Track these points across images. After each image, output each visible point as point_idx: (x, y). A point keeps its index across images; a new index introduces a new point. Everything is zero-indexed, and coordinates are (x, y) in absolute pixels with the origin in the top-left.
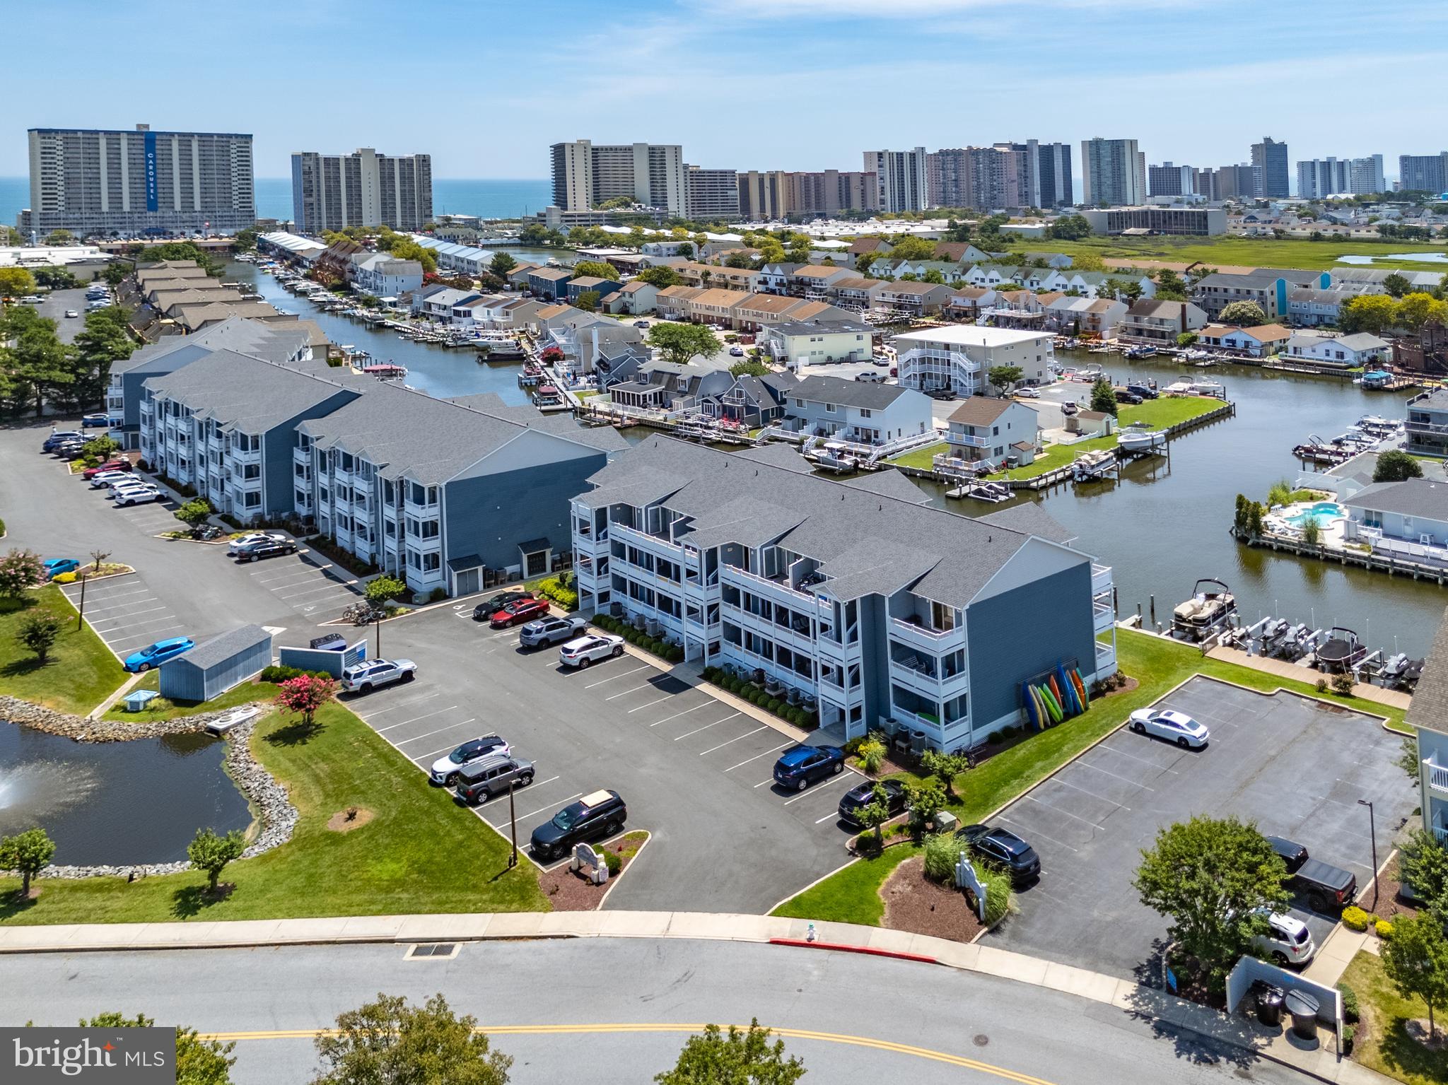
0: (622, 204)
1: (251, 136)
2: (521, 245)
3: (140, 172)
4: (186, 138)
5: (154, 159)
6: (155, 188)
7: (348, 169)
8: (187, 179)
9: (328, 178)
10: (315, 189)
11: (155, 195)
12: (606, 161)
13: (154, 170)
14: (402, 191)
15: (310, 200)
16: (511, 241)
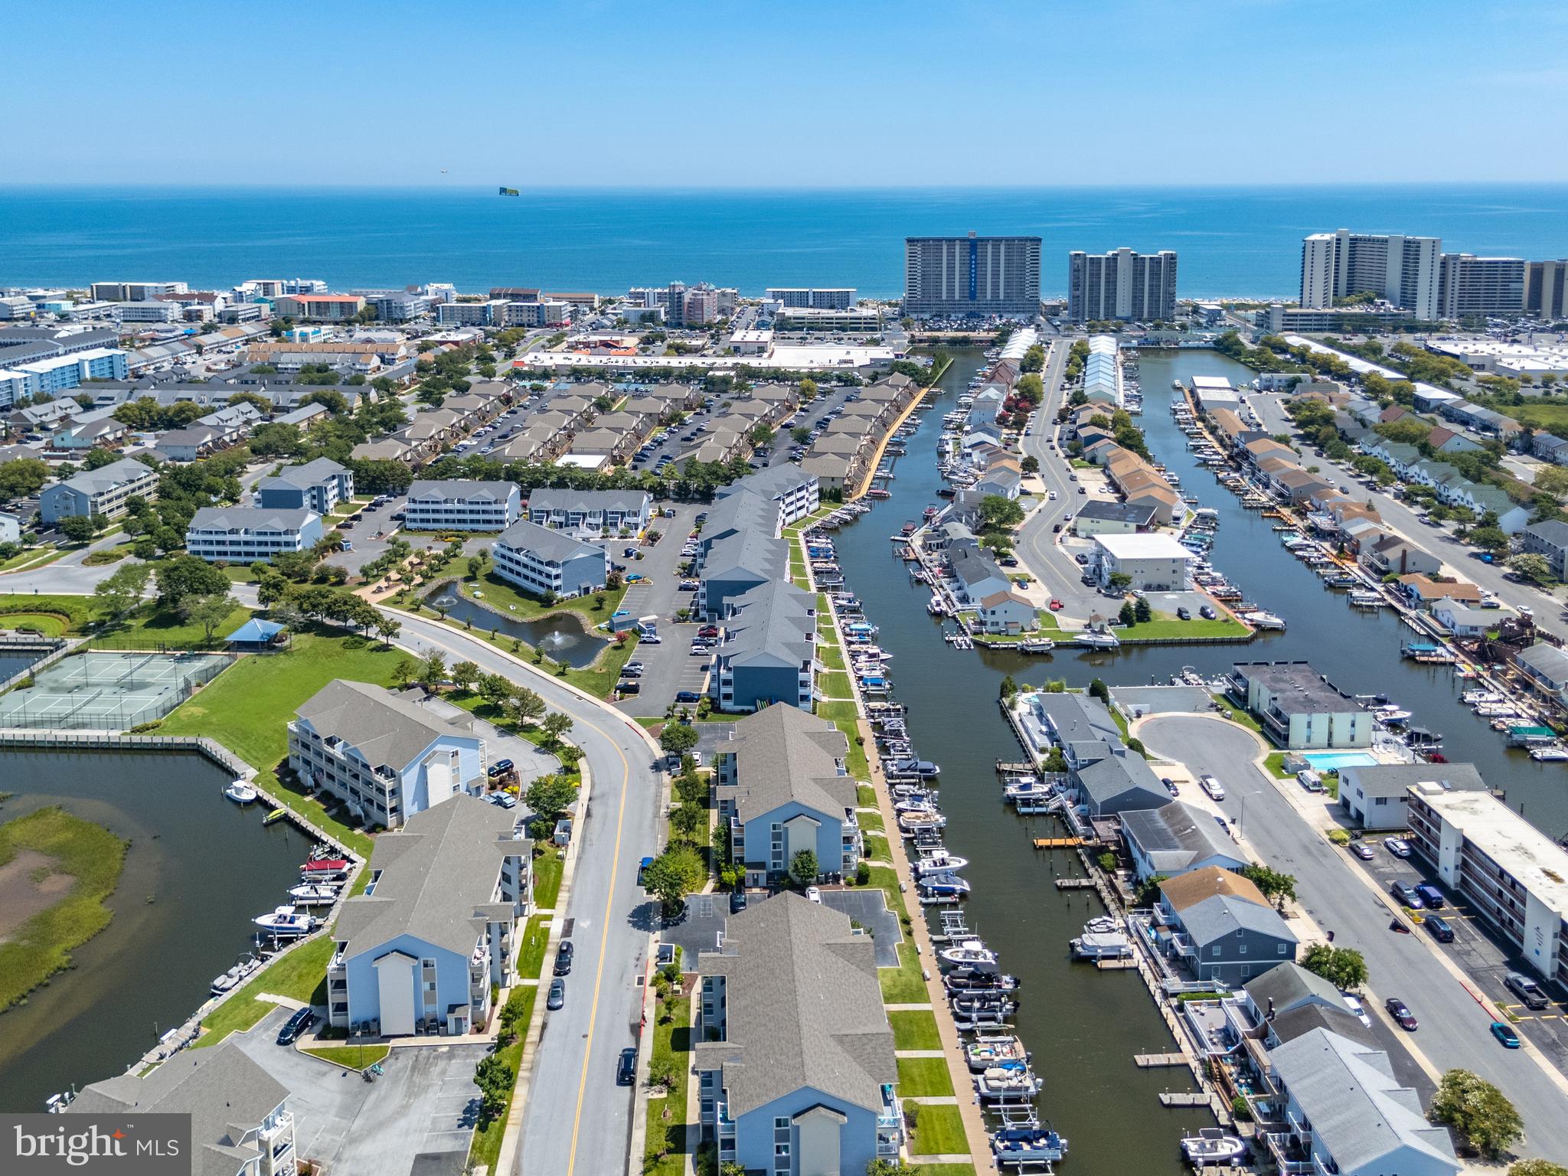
0: (1365, 300)
1: (1040, 240)
2: (1215, 349)
3: (966, 269)
4: (997, 241)
5: (975, 260)
6: (975, 282)
7: (1108, 267)
8: (996, 275)
9: (1091, 275)
10: (1081, 284)
11: (975, 286)
12: (1363, 252)
13: (975, 268)
14: (1151, 286)
15: (1077, 293)
16: (1207, 345)
